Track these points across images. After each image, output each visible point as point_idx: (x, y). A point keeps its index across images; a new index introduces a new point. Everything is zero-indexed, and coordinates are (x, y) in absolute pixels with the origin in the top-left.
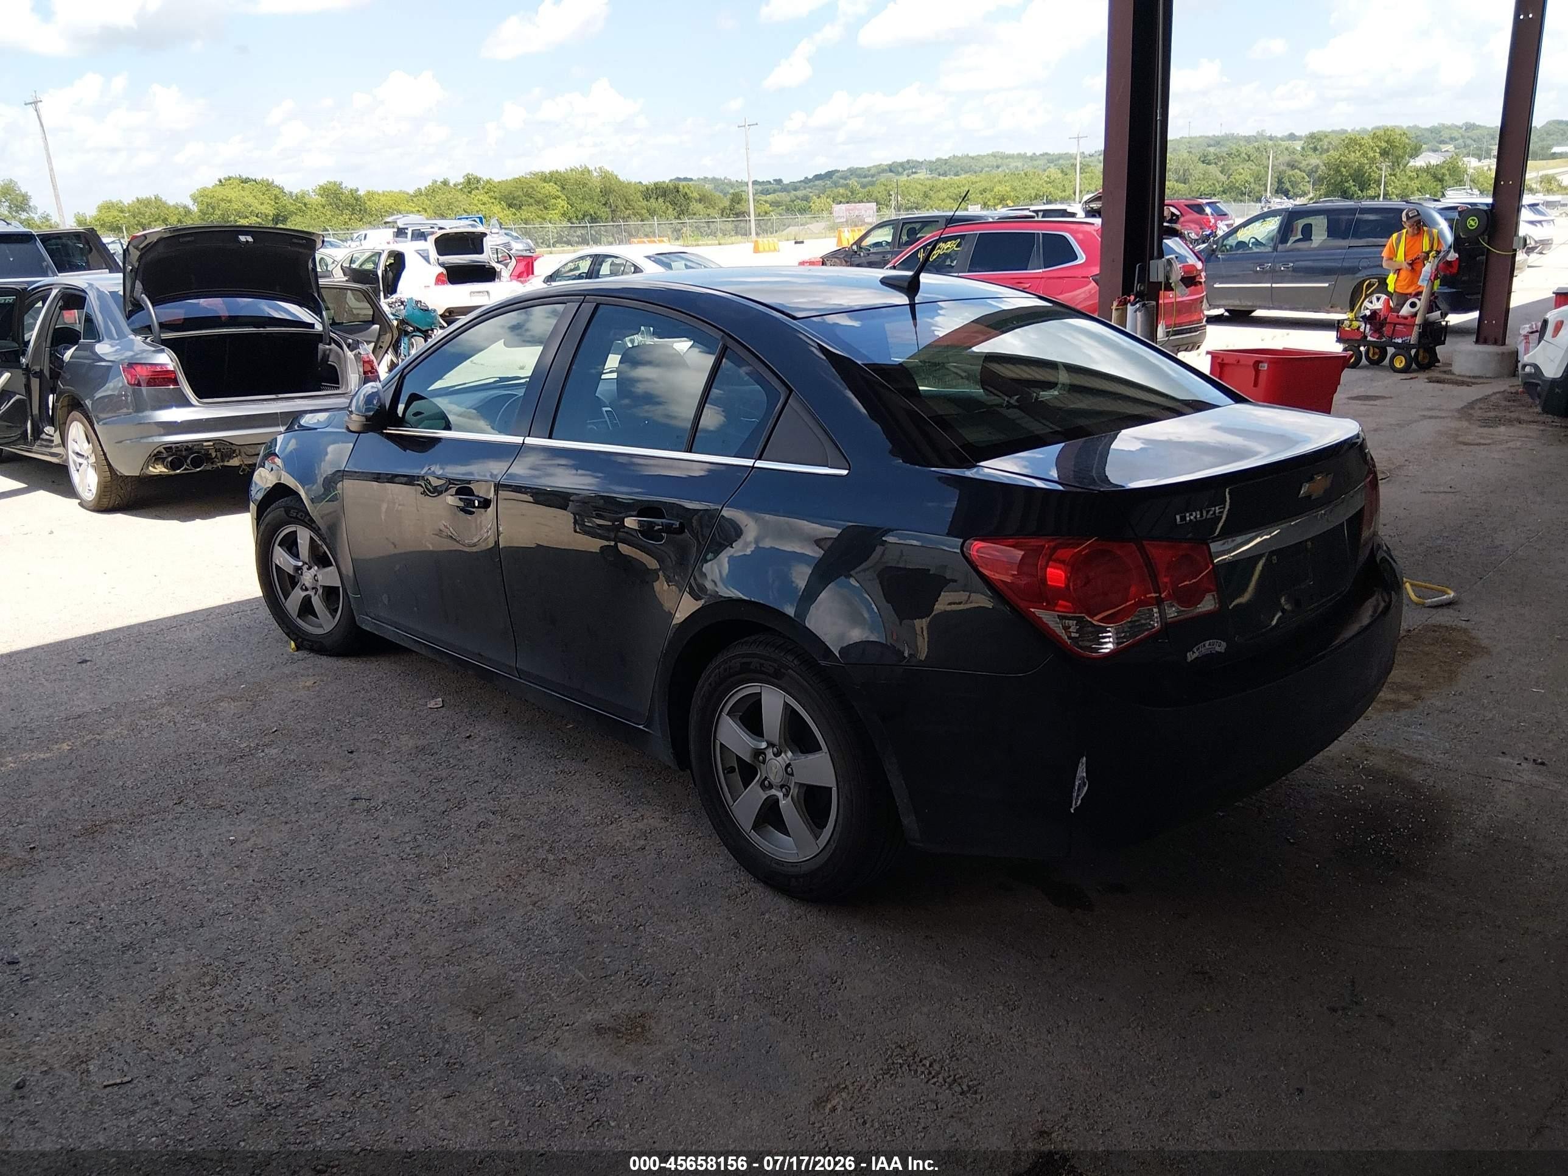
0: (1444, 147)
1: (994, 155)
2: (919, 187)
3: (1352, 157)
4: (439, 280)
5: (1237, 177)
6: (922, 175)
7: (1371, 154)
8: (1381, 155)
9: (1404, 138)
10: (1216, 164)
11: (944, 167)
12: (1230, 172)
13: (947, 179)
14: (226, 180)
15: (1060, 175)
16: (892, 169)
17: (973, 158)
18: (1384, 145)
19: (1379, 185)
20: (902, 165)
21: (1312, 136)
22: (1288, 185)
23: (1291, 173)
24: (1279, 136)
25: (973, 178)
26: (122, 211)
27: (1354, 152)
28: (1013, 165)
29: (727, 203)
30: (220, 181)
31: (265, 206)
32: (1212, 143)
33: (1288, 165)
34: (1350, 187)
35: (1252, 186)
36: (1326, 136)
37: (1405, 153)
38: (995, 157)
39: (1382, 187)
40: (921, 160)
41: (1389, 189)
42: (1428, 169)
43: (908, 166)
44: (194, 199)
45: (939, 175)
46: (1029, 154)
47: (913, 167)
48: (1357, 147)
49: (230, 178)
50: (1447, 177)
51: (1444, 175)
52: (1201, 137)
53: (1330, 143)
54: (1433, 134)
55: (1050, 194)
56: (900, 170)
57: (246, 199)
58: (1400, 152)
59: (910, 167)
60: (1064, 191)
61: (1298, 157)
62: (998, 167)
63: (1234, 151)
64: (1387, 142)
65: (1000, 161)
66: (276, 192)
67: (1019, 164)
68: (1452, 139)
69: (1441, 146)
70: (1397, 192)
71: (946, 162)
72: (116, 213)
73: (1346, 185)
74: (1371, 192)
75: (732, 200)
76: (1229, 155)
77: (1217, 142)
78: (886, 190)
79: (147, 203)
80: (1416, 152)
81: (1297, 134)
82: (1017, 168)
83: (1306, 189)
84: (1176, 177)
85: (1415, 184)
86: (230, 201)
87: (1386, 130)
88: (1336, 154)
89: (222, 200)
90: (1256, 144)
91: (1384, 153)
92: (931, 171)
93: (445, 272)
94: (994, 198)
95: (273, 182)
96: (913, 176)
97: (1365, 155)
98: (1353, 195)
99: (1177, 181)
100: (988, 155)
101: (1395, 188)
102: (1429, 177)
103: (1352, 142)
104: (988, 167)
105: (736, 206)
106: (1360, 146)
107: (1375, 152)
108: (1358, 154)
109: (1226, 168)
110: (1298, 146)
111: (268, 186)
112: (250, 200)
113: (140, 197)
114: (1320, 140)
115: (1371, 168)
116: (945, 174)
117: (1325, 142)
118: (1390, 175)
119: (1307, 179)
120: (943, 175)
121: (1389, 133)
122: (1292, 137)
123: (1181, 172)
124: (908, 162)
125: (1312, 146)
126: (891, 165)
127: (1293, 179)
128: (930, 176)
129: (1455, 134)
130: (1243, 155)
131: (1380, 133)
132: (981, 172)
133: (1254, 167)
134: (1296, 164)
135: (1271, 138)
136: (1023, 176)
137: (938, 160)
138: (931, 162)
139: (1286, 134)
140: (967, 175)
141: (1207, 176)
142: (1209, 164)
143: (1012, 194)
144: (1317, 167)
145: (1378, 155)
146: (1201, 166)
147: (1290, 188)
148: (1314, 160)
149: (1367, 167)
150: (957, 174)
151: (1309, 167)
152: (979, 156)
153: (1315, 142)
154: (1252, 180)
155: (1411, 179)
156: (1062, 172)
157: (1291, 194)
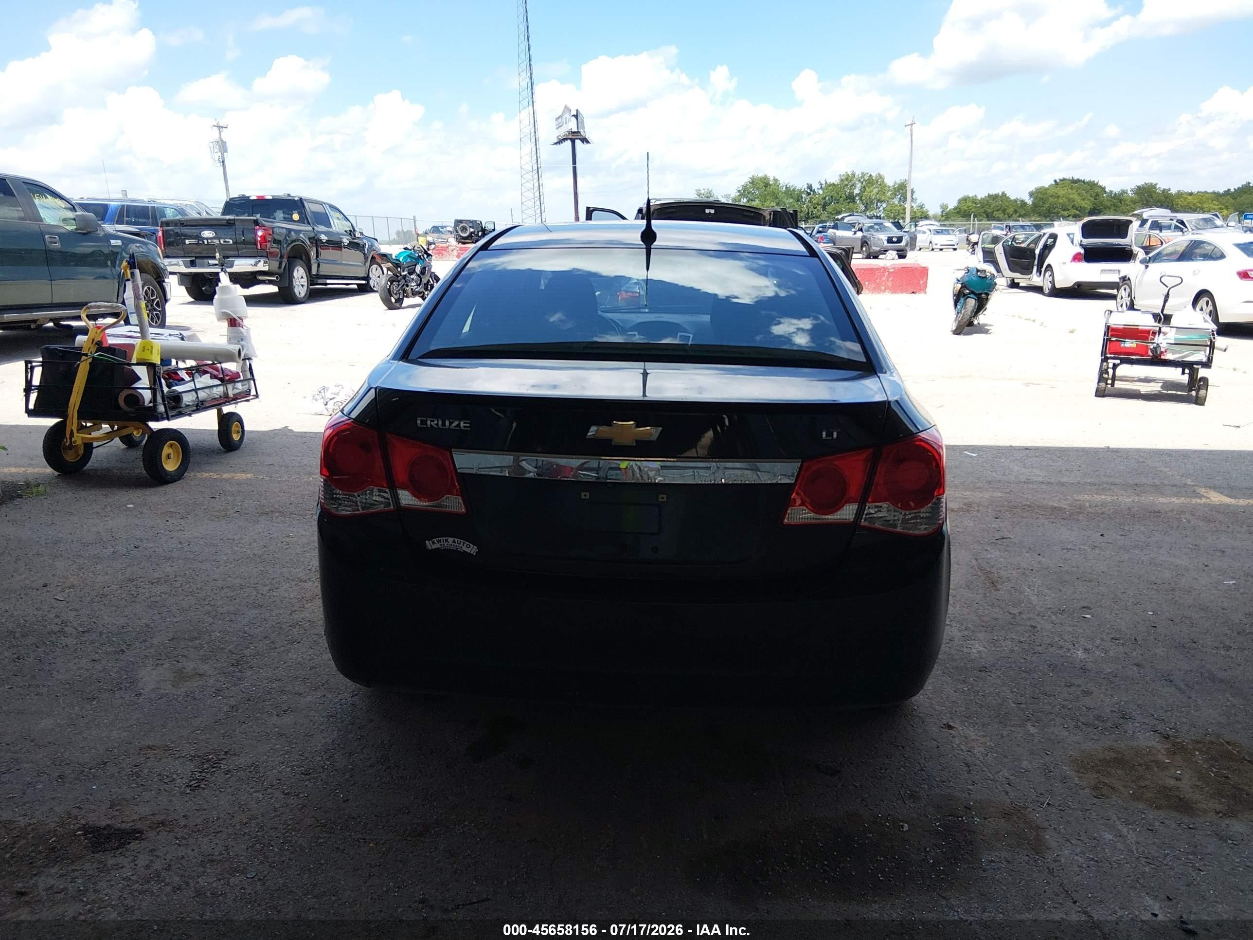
4: (1076, 258)
14: (1061, 180)
26: (975, 203)
30: (1055, 181)
31: (1086, 201)
44: (1031, 194)
49: (1064, 180)
57: (1071, 196)
66: (1099, 190)
72: (970, 204)
79: (994, 197)
86: (1058, 197)
89: (1052, 196)
93: (1082, 251)
95: (1098, 183)
111: (1092, 185)
112: (1075, 197)
113: (991, 193)
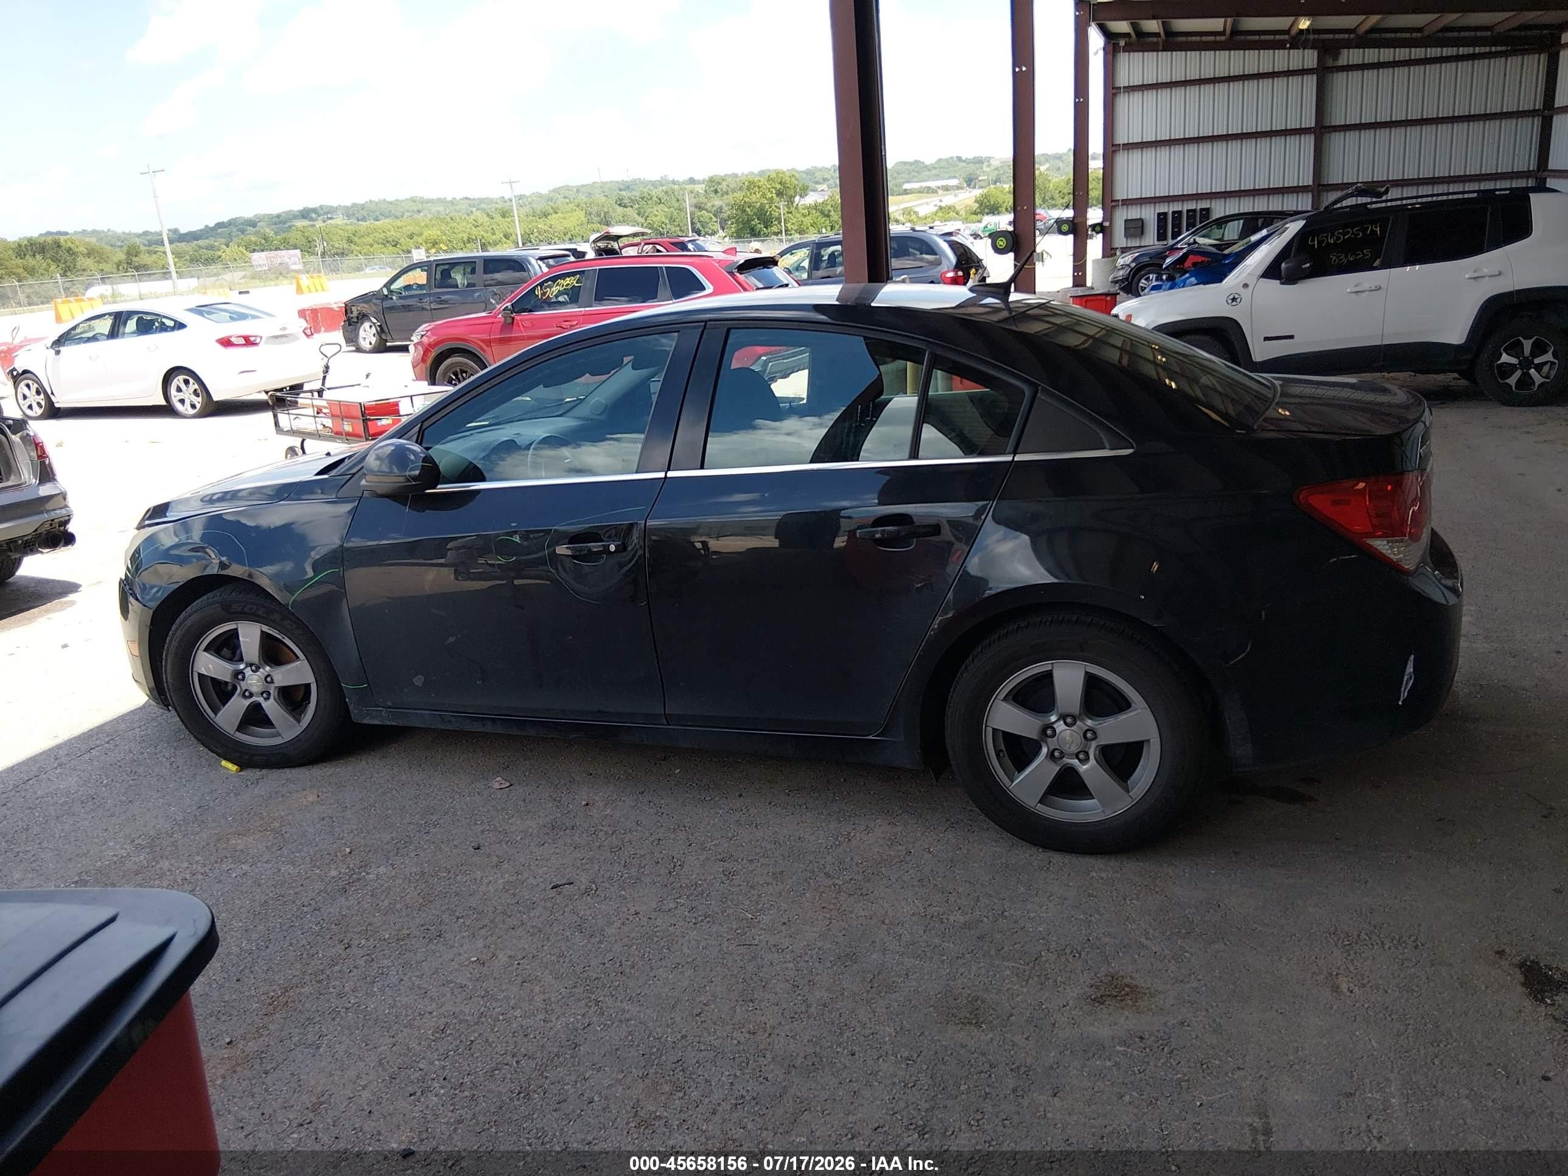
0: (820, 187)
1: (413, 200)
2: (341, 232)
3: (754, 198)
5: (654, 219)
6: (339, 220)
7: (769, 195)
8: (777, 195)
9: (793, 179)
10: (632, 207)
11: (361, 212)
12: (646, 214)
13: (368, 223)
15: (487, 219)
16: (305, 214)
17: (391, 203)
18: (779, 186)
19: (780, 223)
20: (314, 210)
21: (711, 180)
22: (698, 225)
23: (699, 214)
24: (681, 180)
25: (398, 223)
27: (755, 193)
28: (434, 209)
29: (122, 256)
32: (622, 187)
33: (696, 206)
34: (756, 225)
35: (669, 226)
36: (723, 180)
37: (795, 192)
38: (414, 201)
39: (783, 224)
40: (335, 205)
41: (788, 225)
42: (815, 207)
43: (321, 212)
45: (358, 220)
46: (449, 198)
47: (328, 213)
48: (756, 189)
50: (832, 213)
51: (829, 211)
52: (611, 182)
53: (728, 186)
54: (810, 177)
55: (483, 237)
56: (314, 215)
58: (792, 192)
59: (326, 212)
60: (494, 234)
61: (703, 199)
62: (419, 211)
63: (646, 195)
64: (780, 183)
65: (420, 206)
67: (441, 209)
68: (825, 180)
69: (817, 186)
70: (796, 228)
71: (363, 207)
73: (753, 223)
74: (775, 229)
75: (128, 253)
76: (643, 198)
77: (627, 186)
78: (304, 236)
80: (804, 192)
81: (696, 178)
82: (439, 212)
83: (715, 228)
84: (598, 219)
85: (808, 221)
87: (778, 173)
88: (739, 195)
90: (664, 188)
91: (780, 194)
92: (349, 216)
94: (426, 243)
96: (330, 221)
97: (764, 196)
98: (759, 232)
99: (600, 223)
100: (406, 200)
101: (793, 224)
102: (818, 214)
103: (751, 186)
104: (408, 211)
105: (134, 259)
106: (759, 188)
107: (772, 193)
108: (758, 196)
109: (642, 210)
110: (700, 188)
114: (719, 183)
115: (770, 207)
116: (364, 219)
117: (724, 186)
118: (788, 213)
119: (714, 219)
120: (362, 220)
121: (781, 175)
122: (692, 181)
123: (602, 216)
124: (321, 207)
125: (712, 189)
126: (302, 211)
127: (702, 219)
128: (348, 222)
129: (827, 176)
130: (655, 198)
131: (773, 175)
132: (402, 216)
133: (666, 210)
134: (703, 206)
135: (674, 182)
136: (449, 220)
137: (354, 205)
138: (346, 207)
139: (687, 178)
140: (387, 221)
141: (626, 218)
142: (625, 207)
143: (444, 238)
144: (721, 208)
145: (774, 196)
146: (620, 209)
147: (701, 228)
148: (717, 202)
149: (767, 206)
150: (377, 219)
151: (715, 208)
152: (397, 200)
153: (715, 185)
154: (667, 221)
155: (804, 216)
156: (488, 215)
157: (703, 233)
